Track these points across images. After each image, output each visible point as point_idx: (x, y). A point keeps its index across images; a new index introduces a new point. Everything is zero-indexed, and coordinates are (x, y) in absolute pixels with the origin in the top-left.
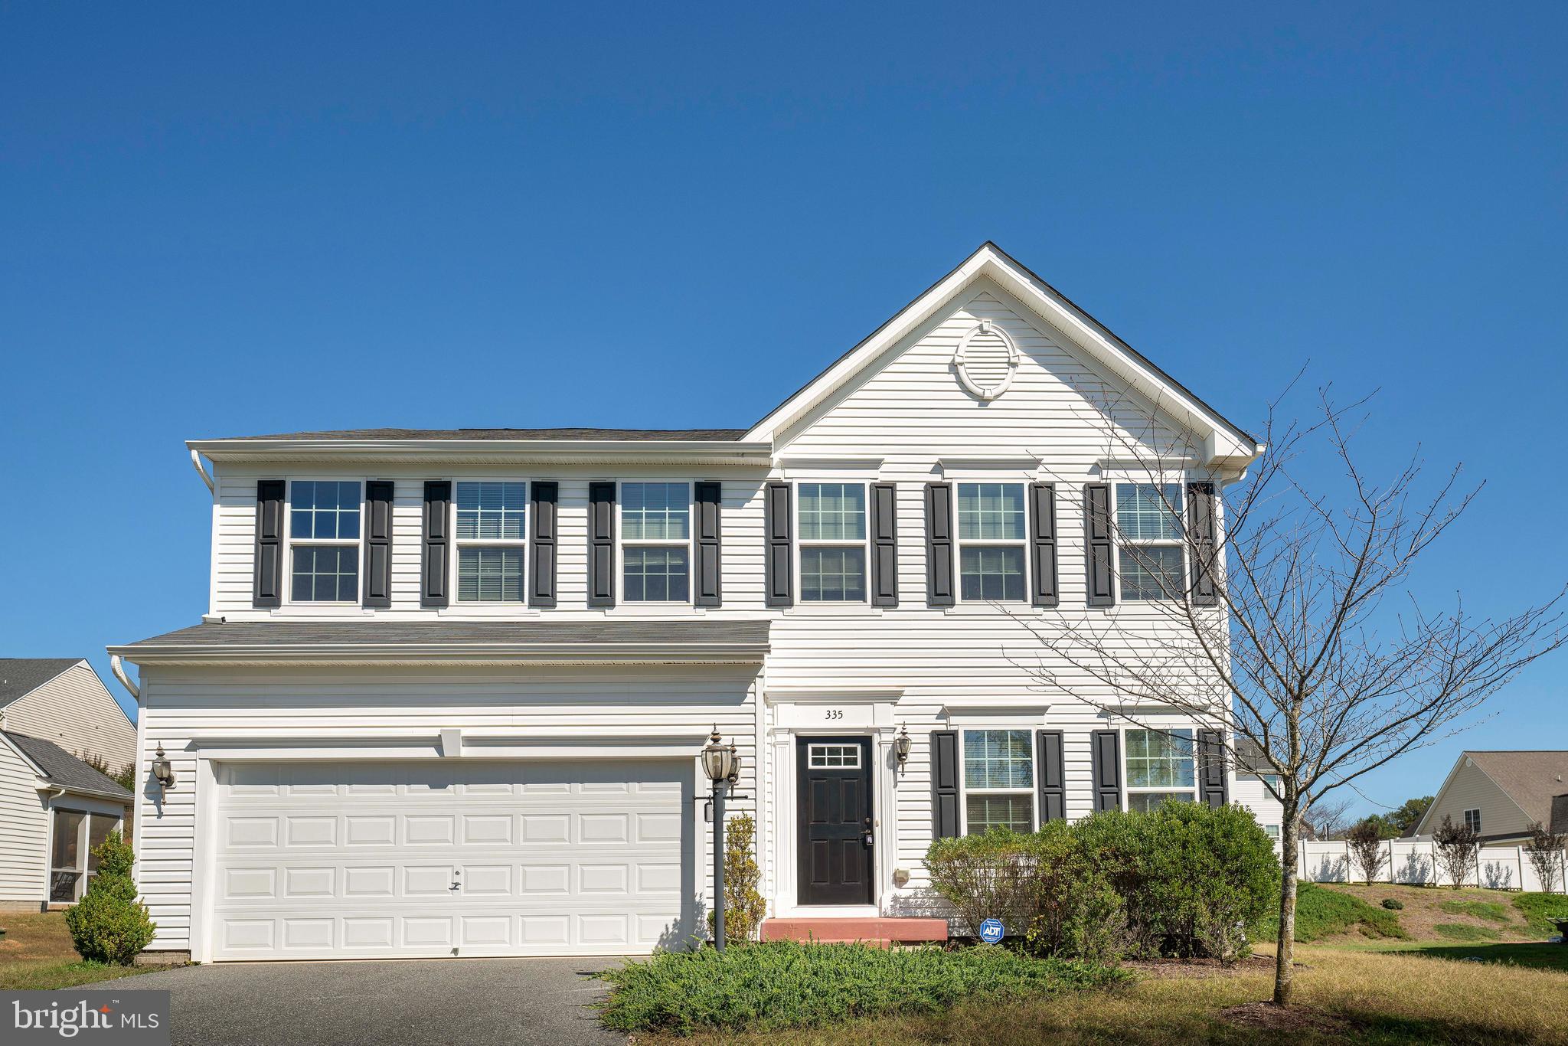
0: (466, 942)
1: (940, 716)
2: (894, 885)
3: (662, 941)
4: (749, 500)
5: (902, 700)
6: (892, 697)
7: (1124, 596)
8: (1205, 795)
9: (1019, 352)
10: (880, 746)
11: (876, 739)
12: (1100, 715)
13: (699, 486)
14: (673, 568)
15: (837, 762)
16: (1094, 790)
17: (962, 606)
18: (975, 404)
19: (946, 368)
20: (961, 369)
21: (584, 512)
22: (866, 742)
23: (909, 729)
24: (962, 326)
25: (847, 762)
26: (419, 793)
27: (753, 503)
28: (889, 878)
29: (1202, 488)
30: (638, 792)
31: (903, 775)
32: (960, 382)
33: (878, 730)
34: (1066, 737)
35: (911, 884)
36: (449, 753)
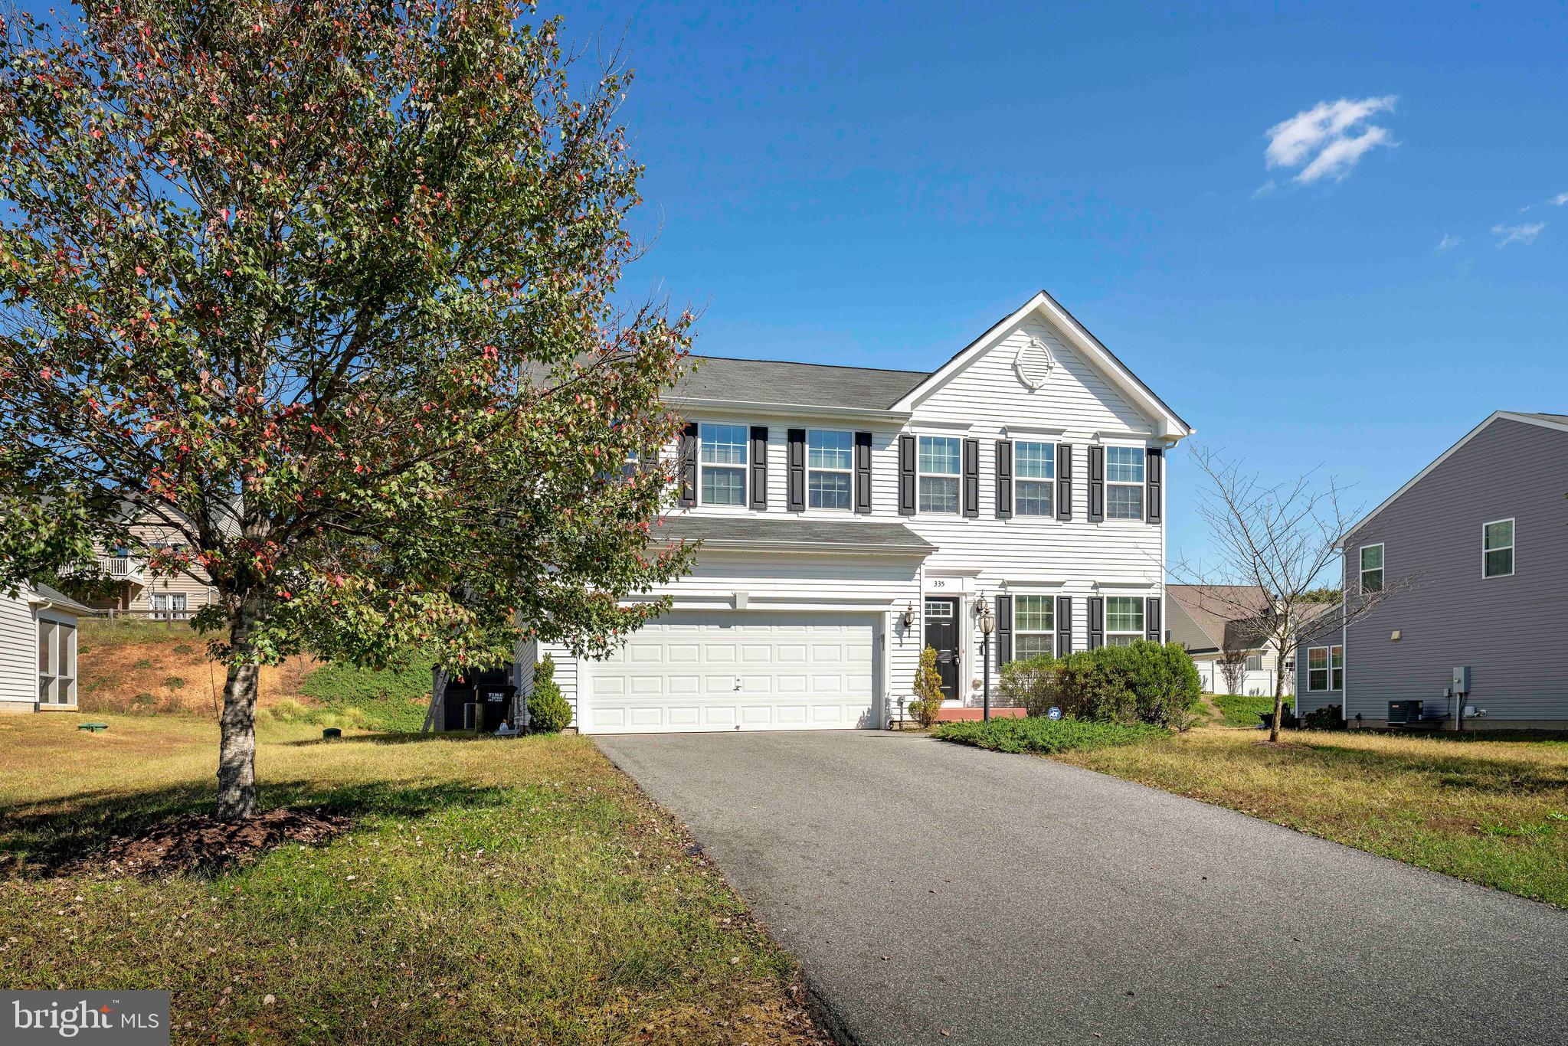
0: (744, 722)
1: (1001, 586)
2: (973, 688)
3: (861, 721)
4: (888, 445)
5: (980, 576)
6: (973, 574)
7: (1109, 515)
8: (1149, 637)
9: (1054, 360)
10: (966, 604)
11: (963, 599)
12: (1092, 588)
13: (858, 435)
14: (840, 487)
15: (938, 613)
16: (1088, 633)
17: (1016, 519)
18: (1027, 391)
19: (1010, 367)
20: (1019, 368)
21: (784, 448)
22: (956, 601)
23: (985, 594)
24: (1021, 339)
25: (944, 613)
26: (713, 631)
27: (891, 448)
28: (970, 684)
29: (1154, 452)
30: (847, 632)
32: (1018, 376)
33: (965, 594)
34: (1074, 601)
36: (739, 606)
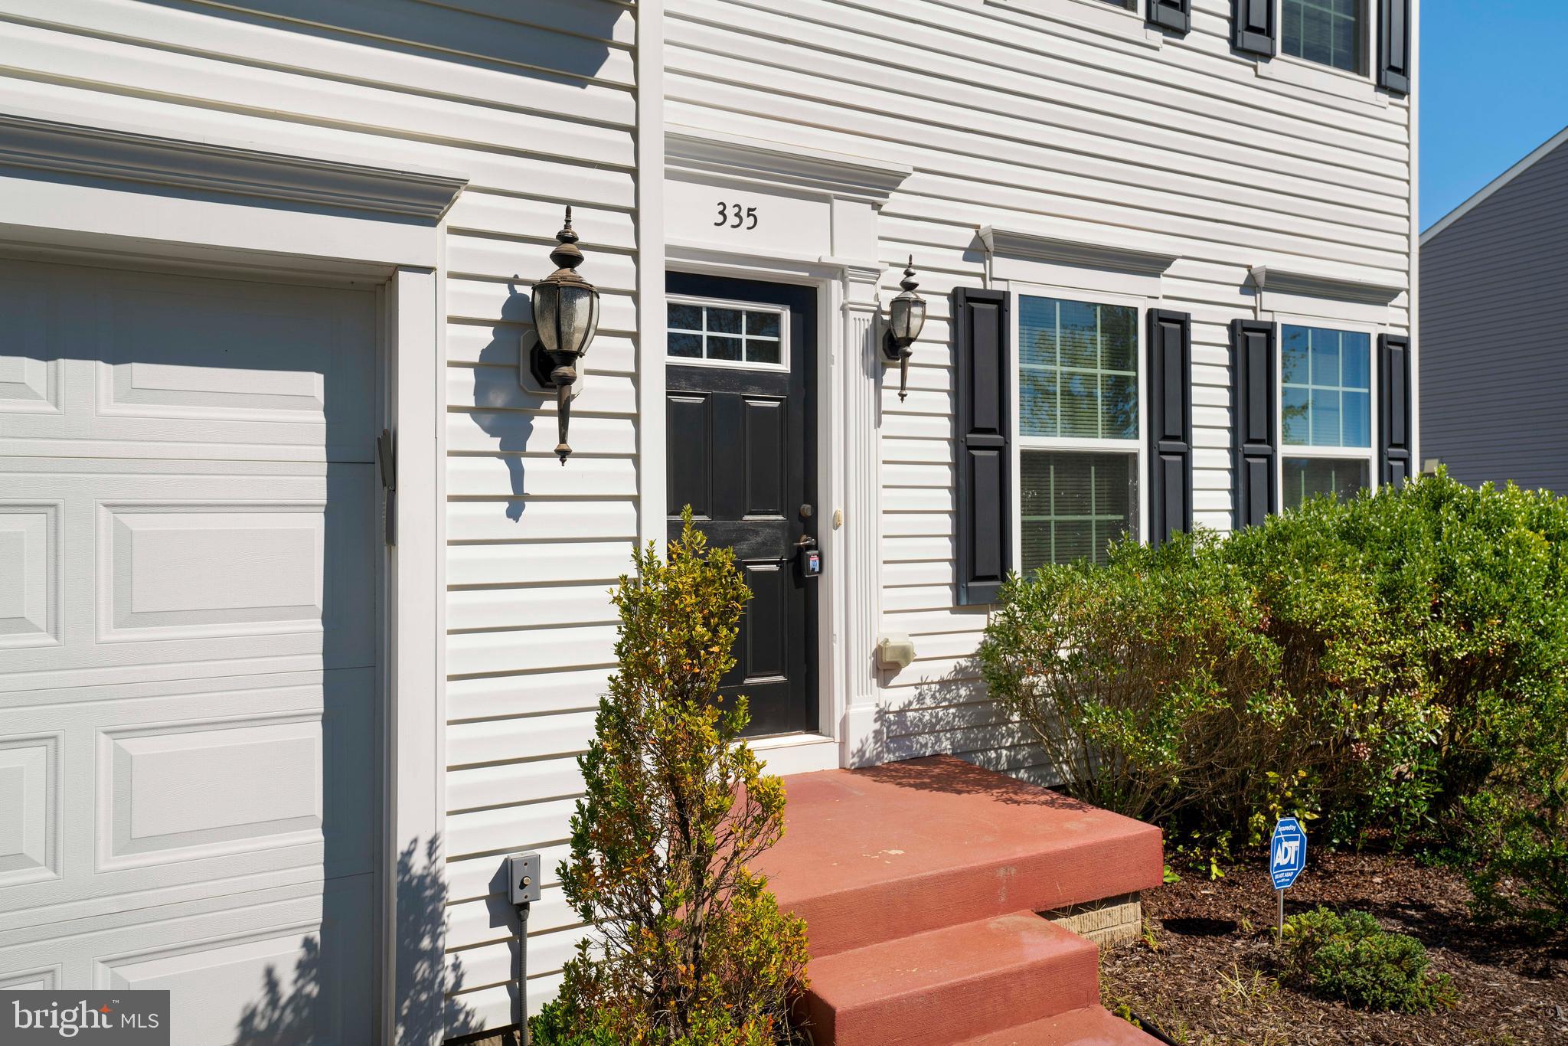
1: (971, 253)
2: (875, 681)
5: (895, 201)
7: (1285, 43)
8: (1387, 466)
10: (845, 315)
11: (833, 296)
12: (1243, 289)
15: (724, 349)
16: (1233, 451)
22: (804, 301)
23: (916, 281)
28: (863, 663)
30: (108, 407)
31: (902, 396)
33: (838, 272)
34: (1195, 332)
35: (910, 673)
